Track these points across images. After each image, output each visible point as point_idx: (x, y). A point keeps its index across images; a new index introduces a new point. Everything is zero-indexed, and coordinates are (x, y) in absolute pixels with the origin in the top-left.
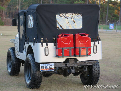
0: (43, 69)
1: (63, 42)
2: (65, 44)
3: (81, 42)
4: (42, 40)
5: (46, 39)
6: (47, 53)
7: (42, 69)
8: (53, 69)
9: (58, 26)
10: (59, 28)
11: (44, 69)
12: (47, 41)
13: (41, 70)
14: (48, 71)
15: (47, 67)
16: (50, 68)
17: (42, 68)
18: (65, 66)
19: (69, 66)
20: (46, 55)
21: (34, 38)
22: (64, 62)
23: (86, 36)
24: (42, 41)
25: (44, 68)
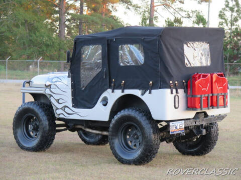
1: (201, 87)
2: (203, 89)
3: (219, 87)
8: (183, 129)
9: (186, 61)
10: (187, 65)
11: (174, 131)
12: (177, 85)
13: (172, 132)
15: (177, 126)
16: (180, 128)
19: (199, 124)
20: (175, 108)
21: (151, 82)
22: (193, 118)
24: (171, 86)
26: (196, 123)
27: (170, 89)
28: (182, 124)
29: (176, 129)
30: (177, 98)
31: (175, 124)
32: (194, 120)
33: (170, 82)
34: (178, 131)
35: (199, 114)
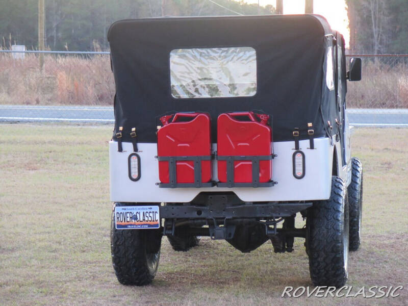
0: (123, 223)
1: (173, 141)
3: (236, 142)
4: (121, 131)
5: (134, 129)
6: (135, 174)
7: (120, 223)
8: (155, 223)
11: (126, 223)
12: (133, 135)
14: (139, 228)
15: (138, 215)
16: (146, 219)
17: (122, 218)
18: (197, 216)
19: (210, 217)
20: (131, 178)
23: (251, 120)
24: (119, 135)
25: (128, 219)
26: (199, 213)
27: (117, 143)
28: (153, 212)
29: (133, 220)
30: (134, 161)
31: (132, 211)
32: (195, 207)
33: (119, 128)
34: (139, 225)
35: (210, 196)
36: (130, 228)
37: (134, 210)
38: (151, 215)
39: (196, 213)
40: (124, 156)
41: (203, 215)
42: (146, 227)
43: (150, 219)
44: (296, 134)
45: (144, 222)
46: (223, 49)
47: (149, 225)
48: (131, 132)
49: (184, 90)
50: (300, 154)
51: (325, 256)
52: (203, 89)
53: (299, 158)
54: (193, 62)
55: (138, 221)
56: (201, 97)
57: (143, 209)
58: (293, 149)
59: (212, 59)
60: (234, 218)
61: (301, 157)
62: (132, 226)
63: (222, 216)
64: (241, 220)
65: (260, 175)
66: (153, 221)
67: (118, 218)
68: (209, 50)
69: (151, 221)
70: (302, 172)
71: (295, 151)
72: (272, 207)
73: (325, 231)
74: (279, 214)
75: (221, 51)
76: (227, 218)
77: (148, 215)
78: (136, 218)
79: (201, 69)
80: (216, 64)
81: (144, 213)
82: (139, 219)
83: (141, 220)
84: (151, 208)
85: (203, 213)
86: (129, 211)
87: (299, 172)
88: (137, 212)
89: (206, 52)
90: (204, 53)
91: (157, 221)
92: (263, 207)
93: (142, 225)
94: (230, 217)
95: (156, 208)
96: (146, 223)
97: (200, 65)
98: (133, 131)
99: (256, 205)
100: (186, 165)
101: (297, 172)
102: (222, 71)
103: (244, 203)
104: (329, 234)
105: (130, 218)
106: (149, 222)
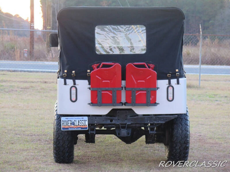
0: (66, 127)
1: (100, 79)
4: (65, 73)
5: (73, 72)
6: (74, 98)
7: (64, 127)
8: (85, 127)
10: (98, 51)
11: (68, 127)
12: (74, 75)
14: (76, 129)
15: (75, 122)
16: (80, 124)
17: (65, 124)
18: (110, 123)
20: (72, 101)
22: (107, 115)
23: (147, 68)
24: (65, 75)
25: (69, 125)
26: (111, 121)
27: (63, 79)
28: (84, 120)
29: (72, 125)
30: (73, 90)
31: (71, 120)
32: (109, 117)
33: (64, 71)
34: (76, 128)
35: (118, 111)
36: (70, 129)
37: (73, 119)
38: (83, 122)
39: (109, 121)
40: (68, 87)
41: (114, 122)
42: (80, 129)
43: (82, 124)
44: (169, 76)
45: (79, 126)
46: (127, 26)
47: (82, 128)
48: (72, 73)
49: (103, 50)
50: (171, 87)
51: (180, 146)
52: (114, 49)
53: (170, 89)
54: (109, 33)
55: (75, 126)
56: (114, 53)
57: (78, 118)
58: (167, 84)
59: (120, 31)
60: (132, 124)
61: (172, 89)
62: (71, 129)
63: (125, 123)
64: (135, 125)
65: (151, 99)
66: (84, 125)
67: (63, 124)
68: (118, 27)
69: (83, 126)
70: (172, 98)
71: (168, 85)
72: (154, 118)
73: (181, 132)
74: (158, 122)
75: (126, 27)
76: (128, 124)
77: (81, 122)
78: (74, 124)
79: (113, 37)
80: (123, 34)
81: (78, 121)
82: (75, 124)
83: (77, 125)
84: (83, 118)
85: (113, 121)
86: (70, 120)
87: (170, 97)
88: (75, 121)
89: (117, 28)
90: (115, 28)
91: (86, 125)
92: (149, 118)
93: (77, 128)
94: (130, 123)
95: (86, 118)
96: (80, 127)
97: (113, 35)
98: (74, 73)
99: (145, 117)
100: (107, 93)
101: (169, 97)
102: (126, 39)
103: (137, 115)
104: (183, 133)
105: (70, 124)
106: (81, 126)
